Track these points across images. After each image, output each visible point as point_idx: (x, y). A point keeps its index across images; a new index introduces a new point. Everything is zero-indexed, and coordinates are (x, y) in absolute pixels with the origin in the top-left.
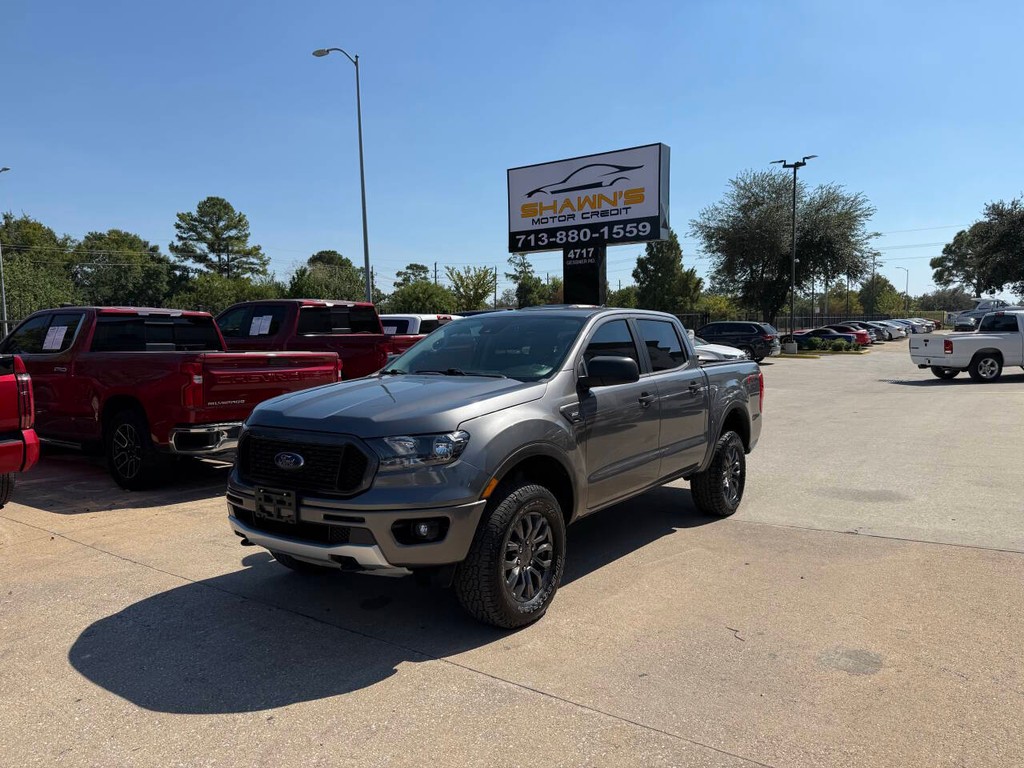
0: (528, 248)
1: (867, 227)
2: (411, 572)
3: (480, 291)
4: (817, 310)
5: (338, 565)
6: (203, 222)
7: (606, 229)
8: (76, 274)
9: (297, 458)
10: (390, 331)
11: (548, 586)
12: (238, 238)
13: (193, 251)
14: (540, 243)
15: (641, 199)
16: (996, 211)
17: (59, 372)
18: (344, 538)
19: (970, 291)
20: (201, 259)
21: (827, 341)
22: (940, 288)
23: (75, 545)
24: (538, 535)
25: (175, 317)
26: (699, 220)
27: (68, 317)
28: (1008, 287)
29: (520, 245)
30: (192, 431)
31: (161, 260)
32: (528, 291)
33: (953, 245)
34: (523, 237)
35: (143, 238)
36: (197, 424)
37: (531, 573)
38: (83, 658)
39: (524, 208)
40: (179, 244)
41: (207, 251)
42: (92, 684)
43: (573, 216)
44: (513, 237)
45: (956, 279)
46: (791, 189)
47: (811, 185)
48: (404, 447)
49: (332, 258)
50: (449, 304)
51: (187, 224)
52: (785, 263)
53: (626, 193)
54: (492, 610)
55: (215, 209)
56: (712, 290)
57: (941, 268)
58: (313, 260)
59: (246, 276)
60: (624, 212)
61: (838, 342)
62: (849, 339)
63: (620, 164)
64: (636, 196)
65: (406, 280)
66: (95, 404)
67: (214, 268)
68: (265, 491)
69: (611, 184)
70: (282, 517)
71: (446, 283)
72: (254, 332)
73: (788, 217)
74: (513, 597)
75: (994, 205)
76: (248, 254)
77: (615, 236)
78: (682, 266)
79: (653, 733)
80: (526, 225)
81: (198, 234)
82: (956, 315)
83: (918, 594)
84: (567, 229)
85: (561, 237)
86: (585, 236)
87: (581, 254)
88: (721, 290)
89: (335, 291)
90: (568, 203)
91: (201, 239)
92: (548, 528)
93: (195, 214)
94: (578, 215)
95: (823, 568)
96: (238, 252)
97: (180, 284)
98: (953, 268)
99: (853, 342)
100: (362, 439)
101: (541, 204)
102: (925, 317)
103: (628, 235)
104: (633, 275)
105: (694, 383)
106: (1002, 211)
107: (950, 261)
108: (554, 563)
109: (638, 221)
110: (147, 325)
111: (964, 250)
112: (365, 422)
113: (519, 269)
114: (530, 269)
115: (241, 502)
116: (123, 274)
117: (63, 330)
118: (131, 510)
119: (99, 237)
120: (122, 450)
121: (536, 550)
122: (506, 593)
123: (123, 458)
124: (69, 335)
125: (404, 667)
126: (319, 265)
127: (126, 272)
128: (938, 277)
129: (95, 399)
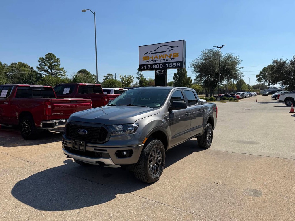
0: (144, 69)
1: (240, 65)
2: (120, 166)
3: (129, 82)
4: (225, 89)
5: (98, 164)
6: (47, 60)
7: (167, 64)
8: (8, 75)
9: (85, 131)
10: (105, 93)
11: (160, 170)
12: (57, 65)
13: (44, 69)
14: (148, 68)
15: (177, 56)
16: (275, 62)
17: (5, 104)
18: (100, 156)
19: (267, 84)
20: (46, 71)
21: (228, 98)
22: (258, 83)
23: (12, 157)
24: (158, 155)
25: (41, 88)
26: (192, 63)
27: (8, 87)
28: (278, 83)
29: (142, 69)
30: (47, 122)
31: (34, 71)
32: (142, 82)
33: (262, 71)
34: (143, 66)
35: (28, 65)
36: (49, 120)
37: (156, 166)
38: (17, 193)
39: (143, 58)
40: (40, 66)
41: (48, 69)
42: (20, 202)
43: (158, 61)
44: (140, 66)
45: (263, 81)
46: (218, 54)
47: (224, 53)
48: (119, 128)
49: (85, 72)
50: (120, 86)
51: (42, 60)
52: (217, 75)
53: (174, 54)
54: (145, 178)
55: (50, 57)
56: (195, 83)
57: (259, 78)
58: (79, 72)
59: (59, 76)
60: (172, 59)
61: (231, 98)
62: (234, 97)
63: (172, 46)
64: (176, 55)
65: (107, 78)
66: (17, 114)
67: (50, 74)
68: (75, 141)
69: (169, 51)
70: (80, 149)
71: (119, 79)
72: (64, 92)
73: (218, 62)
74: (150, 173)
75: (275, 60)
76: (60, 70)
77: (170, 66)
78: (187, 76)
79: (199, 216)
80: (144, 63)
81: (45, 64)
82: (263, 91)
83: (268, 172)
84: (156, 64)
85: (154, 66)
86: (161, 66)
87: (160, 72)
88: (197, 83)
89: (86, 81)
90: (156, 57)
91: (46, 65)
92: (161, 153)
93: (44, 58)
94: (159, 60)
95: (238, 164)
96: (57, 69)
97: (39, 78)
98: (262, 77)
99: (235, 98)
100: (106, 126)
101: (148, 57)
102: (254, 91)
103: (174, 66)
104: (173, 78)
105: (200, 109)
106: (277, 62)
107: (261, 75)
108: (162, 163)
109: (177, 62)
110: (33, 90)
111: (265, 73)
112: (107, 120)
113: (140, 76)
114: (143, 76)
115: (67, 144)
116: (22, 75)
117: (7, 91)
118: (29, 146)
119: (15, 64)
120: (25, 128)
121: (157, 159)
122: (149, 173)
123: (25, 130)
124: (8, 93)
125: (118, 195)
126: (81, 73)
127: (23, 75)
128: (258, 80)
129: (17, 112)
